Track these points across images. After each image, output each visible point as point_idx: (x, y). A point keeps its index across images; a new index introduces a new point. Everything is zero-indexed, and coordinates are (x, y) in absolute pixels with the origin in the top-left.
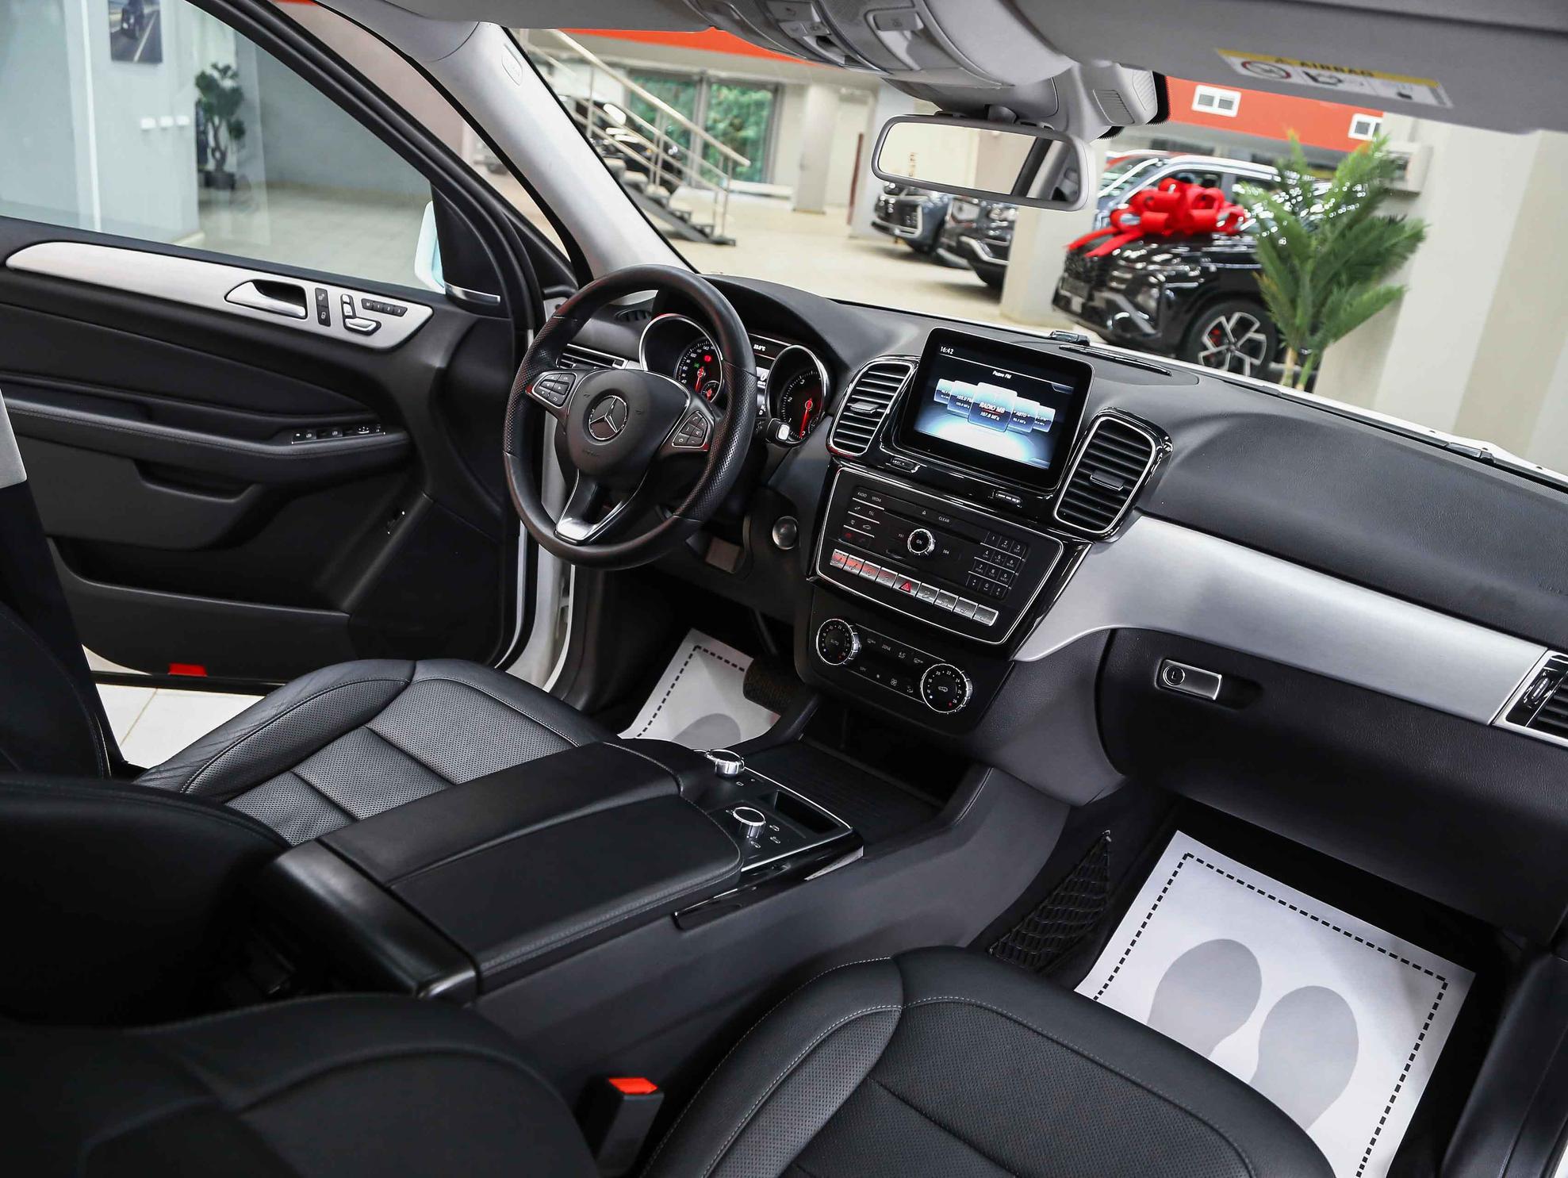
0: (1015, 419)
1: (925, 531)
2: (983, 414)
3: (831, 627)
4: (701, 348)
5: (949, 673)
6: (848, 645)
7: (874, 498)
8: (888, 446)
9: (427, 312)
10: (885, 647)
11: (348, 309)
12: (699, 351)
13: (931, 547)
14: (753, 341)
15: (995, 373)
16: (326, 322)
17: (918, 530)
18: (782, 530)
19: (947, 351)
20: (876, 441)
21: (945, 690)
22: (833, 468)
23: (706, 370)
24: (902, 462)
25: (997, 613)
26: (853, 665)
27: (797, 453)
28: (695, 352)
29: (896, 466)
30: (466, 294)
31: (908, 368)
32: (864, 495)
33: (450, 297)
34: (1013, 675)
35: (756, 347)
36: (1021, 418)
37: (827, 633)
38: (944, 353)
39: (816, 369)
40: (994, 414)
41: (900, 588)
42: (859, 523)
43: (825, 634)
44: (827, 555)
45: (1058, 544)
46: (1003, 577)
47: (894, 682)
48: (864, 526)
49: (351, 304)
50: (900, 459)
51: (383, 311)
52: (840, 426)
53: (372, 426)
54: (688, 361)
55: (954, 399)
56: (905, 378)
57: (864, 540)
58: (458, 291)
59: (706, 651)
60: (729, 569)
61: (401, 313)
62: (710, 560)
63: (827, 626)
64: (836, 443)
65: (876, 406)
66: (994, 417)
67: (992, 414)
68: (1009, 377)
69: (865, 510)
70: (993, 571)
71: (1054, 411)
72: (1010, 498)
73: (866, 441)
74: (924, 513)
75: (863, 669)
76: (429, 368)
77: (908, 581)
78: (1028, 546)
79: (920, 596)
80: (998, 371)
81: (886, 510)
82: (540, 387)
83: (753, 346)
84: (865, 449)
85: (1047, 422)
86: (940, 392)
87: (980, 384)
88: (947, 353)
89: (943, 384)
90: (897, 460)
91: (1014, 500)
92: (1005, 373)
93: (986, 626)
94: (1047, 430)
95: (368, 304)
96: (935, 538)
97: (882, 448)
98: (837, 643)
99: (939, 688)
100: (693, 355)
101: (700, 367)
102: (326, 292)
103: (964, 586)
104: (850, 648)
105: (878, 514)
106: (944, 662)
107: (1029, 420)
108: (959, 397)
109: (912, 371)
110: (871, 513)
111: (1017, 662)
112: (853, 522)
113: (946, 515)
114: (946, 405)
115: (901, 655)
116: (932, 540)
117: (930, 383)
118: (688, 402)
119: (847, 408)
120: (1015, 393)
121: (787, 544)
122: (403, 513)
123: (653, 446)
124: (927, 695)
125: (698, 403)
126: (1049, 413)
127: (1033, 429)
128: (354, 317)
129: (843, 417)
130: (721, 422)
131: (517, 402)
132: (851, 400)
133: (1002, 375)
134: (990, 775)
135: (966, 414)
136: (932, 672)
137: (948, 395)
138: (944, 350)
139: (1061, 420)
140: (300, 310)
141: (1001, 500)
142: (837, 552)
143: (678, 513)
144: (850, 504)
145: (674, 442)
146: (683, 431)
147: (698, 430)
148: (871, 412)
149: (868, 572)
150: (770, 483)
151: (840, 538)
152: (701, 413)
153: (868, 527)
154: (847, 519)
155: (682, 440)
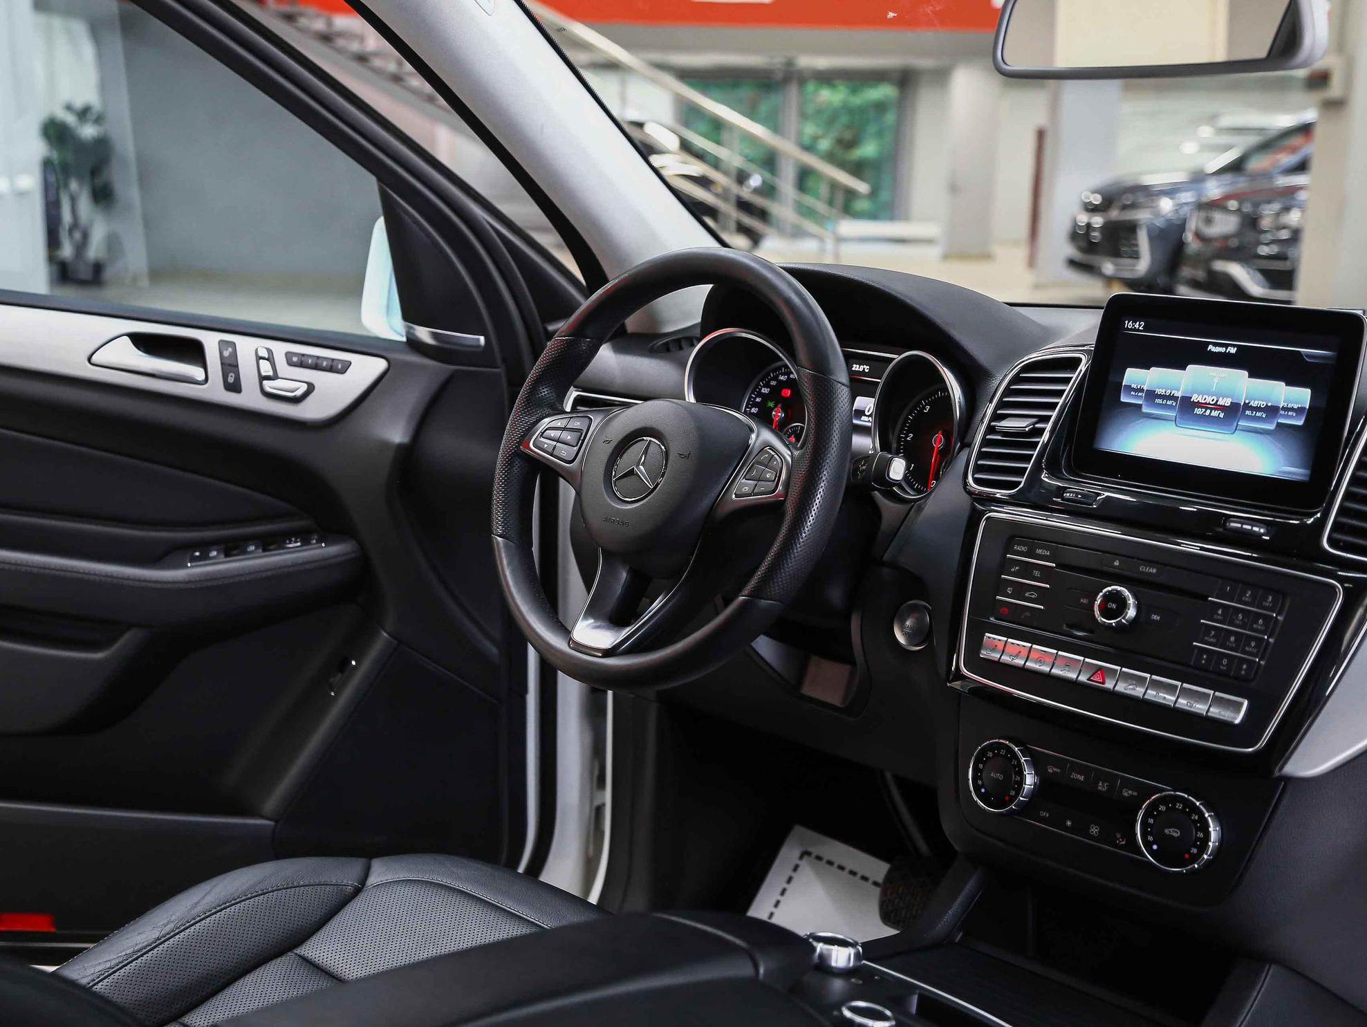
0: (1248, 412)
1: (1119, 588)
2: (1198, 411)
3: (990, 754)
4: (775, 378)
5: (1179, 806)
6: (1018, 778)
7: (1039, 551)
8: (1054, 473)
9: (379, 365)
10: (1074, 776)
11: (266, 368)
12: (773, 383)
13: (1131, 613)
14: (850, 358)
15: (1211, 347)
16: (235, 387)
17: (1109, 588)
18: (908, 623)
19: (1135, 326)
20: (1037, 469)
21: (1175, 833)
22: (974, 518)
23: (784, 409)
24: (1077, 494)
25: (1246, 703)
26: (1026, 809)
27: (920, 509)
28: (767, 385)
29: (1069, 500)
30: (435, 336)
31: (1079, 360)
32: (1024, 549)
33: (413, 344)
34: (1285, 801)
35: (856, 367)
36: (1258, 409)
37: (984, 763)
38: (1131, 330)
39: (942, 380)
40: (1215, 409)
41: (1089, 679)
42: (1020, 591)
43: (981, 766)
44: (976, 643)
45: (1334, 587)
46: (1249, 645)
47: (1094, 830)
48: (1027, 594)
49: (270, 359)
50: (1075, 489)
51: (316, 367)
52: (981, 455)
53: (304, 536)
54: (758, 400)
55: (1151, 395)
56: (1075, 376)
57: (1028, 614)
58: (423, 334)
59: (819, 858)
60: (835, 699)
61: (342, 368)
62: (807, 690)
63: (983, 751)
64: (977, 481)
65: (1034, 420)
66: (1215, 413)
67: (1211, 409)
68: (1233, 350)
69: (1026, 570)
70: (1232, 639)
71: (1308, 391)
72: (1249, 527)
73: (1021, 472)
74: (1117, 563)
75: (1045, 814)
76: (385, 445)
77: (1100, 668)
78: (1284, 595)
79: (1121, 687)
80: (1215, 345)
81: (1058, 566)
82: (542, 439)
83: (849, 366)
84: (1020, 482)
85: (1299, 411)
86: (1129, 388)
87: (1189, 367)
88: (1135, 330)
89: (1133, 376)
90: (1070, 492)
91: (1256, 529)
92: (1226, 346)
93: (1228, 725)
94: (1300, 422)
95: (295, 359)
96: (1136, 596)
97: (1044, 477)
98: (1000, 777)
99: (1166, 831)
100: (765, 391)
101: (775, 406)
102: (233, 345)
103: (1189, 666)
104: (1021, 782)
105: (1046, 574)
106: (1170, 791)
107: (1272, 411)
108: (1160, 391)
109: (1083, 367)
110: (1037, 573)
111: (1289, 780)
112: (1009, 590)
113: (1151, 563)
114: (1140, 406)
115: (1102, 787)
116: (1131, 601)
117: (1112, 378)
118: (753, 436)
119: (991, 430)
120: (1246, 373)
121: (916, 642)
122: (354, 663)
123: (706, 503)
124: (1148, 845)
125: (767, 436)
126: (1302, 396)
127: (1278, 423)
128: (275, 377)
129: (986, 442)
130: (802, 456)
131: (509, 463)
132: (996, 417)
133: (1222, 350)
134: (1270, 978)
135: (1172, 414)
136: (1154, 806)
137: (1141, 390)
138: (1129, 324)
139: (1322, 404)
140: (197, 372)
141: (1236, 530)
142: (989, 638)
143: (746, 592)
144: (1005, 566)
145: (735, 494)
146: (747, 477)
147: (769, 472)
148: (1027, 429)
149: (1039, 661)
150: (886, 557)
151: (992, 616)
152: (772, 448)
153: (1032, 594)
154: (1000, 587)
155: (746, 489)
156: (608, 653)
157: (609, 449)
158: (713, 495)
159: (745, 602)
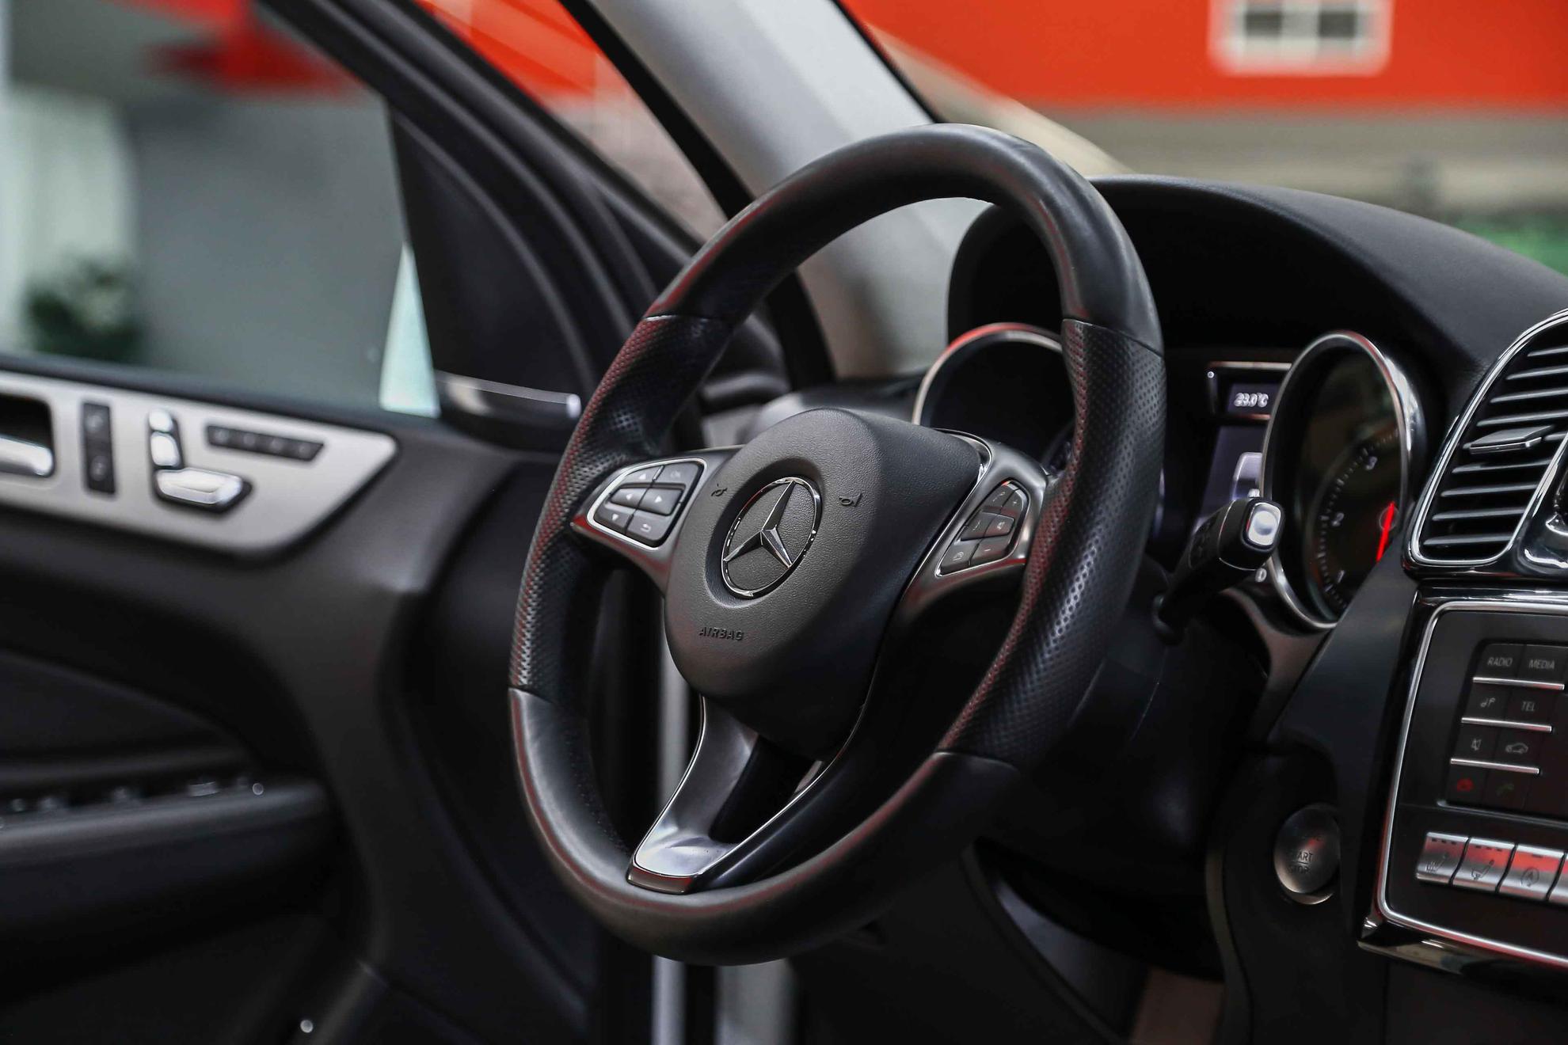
7: (1534, 664)
9: (377, 450)
11: (164, 451)
14: (1229, 384)
16: (103, 484)
18: (1303, 855)
20: (1540, 516)
30: (487, 396)
32: (1506, 662)
33: (451, 415)
39: (1382, 390)
42: (1494, 742)
44: (1410, 850)
48: (1509, 748)
49: (175, 433)
51: (261, 446)
52: (1441, 505)
53: (224, 777)
57: (1510, 787)
58: (467, 393)
61: (309, 453)
64: (1431, 551)
65: (1542, 429)
69: (1508, 703)
73: (1509, 524)
76: (380, 595)
82: (610, 506)
84: (1506, 543)
95: (221, 437)
102: (105, 410)
105: (1546, 705)
110: (1528, 706)
112: (1475, 745)
119: (1460, 457)
121: (1319, 888)
122: (306, 1027)
123: (887, 594)
128: (181, 465)
129: (1448, 482)
131: (551, 555)
140: (36, 456)
142: (1434, 840)
143: (945, 743)
144: (1468, 697)
145: (942, 568)
146: (965, 535)
147: (1003, 520)
148: (1528, 444)
149: (1529, 875)
150: (1272, 737)
151: (1442, 798)
152: (1014, 479)
153: (1517, 748)
154: (1457, 738)
155: (960, 556)
156: (696, 885)
157: (719, 505)
158: (903, 575)
159: (943, 762)
